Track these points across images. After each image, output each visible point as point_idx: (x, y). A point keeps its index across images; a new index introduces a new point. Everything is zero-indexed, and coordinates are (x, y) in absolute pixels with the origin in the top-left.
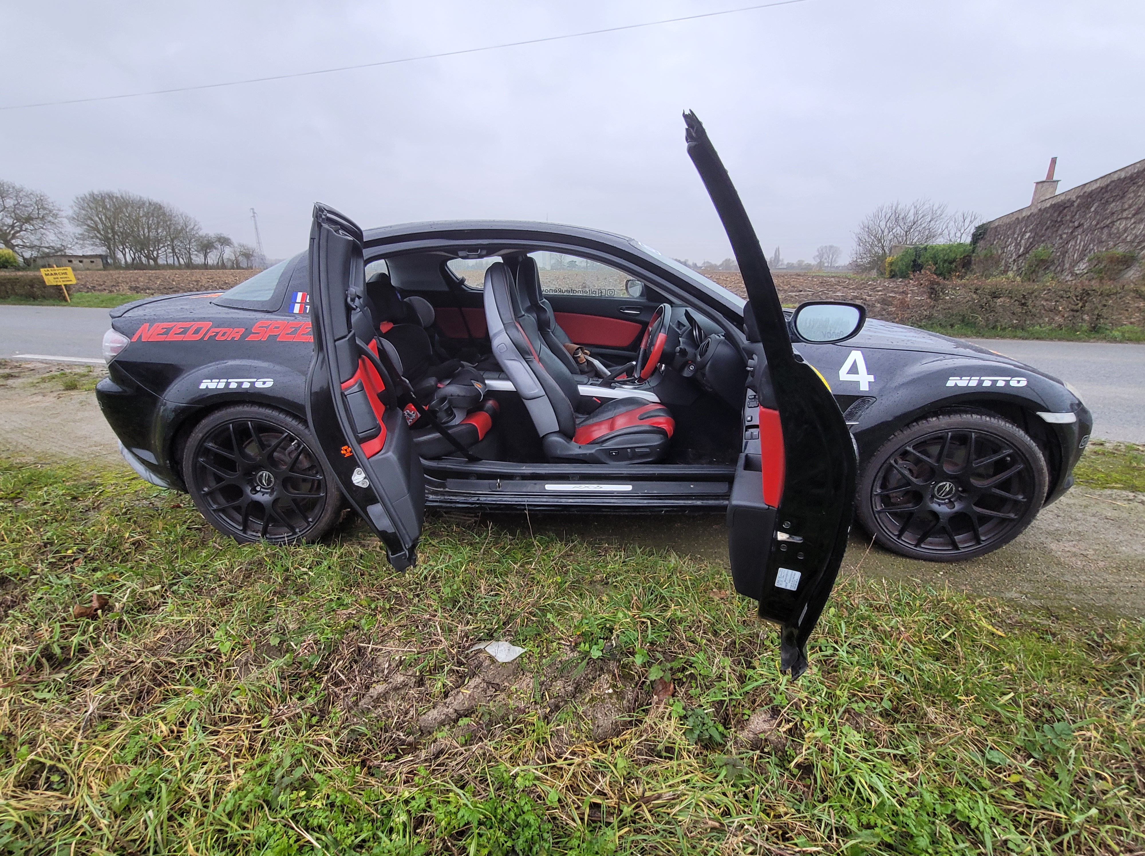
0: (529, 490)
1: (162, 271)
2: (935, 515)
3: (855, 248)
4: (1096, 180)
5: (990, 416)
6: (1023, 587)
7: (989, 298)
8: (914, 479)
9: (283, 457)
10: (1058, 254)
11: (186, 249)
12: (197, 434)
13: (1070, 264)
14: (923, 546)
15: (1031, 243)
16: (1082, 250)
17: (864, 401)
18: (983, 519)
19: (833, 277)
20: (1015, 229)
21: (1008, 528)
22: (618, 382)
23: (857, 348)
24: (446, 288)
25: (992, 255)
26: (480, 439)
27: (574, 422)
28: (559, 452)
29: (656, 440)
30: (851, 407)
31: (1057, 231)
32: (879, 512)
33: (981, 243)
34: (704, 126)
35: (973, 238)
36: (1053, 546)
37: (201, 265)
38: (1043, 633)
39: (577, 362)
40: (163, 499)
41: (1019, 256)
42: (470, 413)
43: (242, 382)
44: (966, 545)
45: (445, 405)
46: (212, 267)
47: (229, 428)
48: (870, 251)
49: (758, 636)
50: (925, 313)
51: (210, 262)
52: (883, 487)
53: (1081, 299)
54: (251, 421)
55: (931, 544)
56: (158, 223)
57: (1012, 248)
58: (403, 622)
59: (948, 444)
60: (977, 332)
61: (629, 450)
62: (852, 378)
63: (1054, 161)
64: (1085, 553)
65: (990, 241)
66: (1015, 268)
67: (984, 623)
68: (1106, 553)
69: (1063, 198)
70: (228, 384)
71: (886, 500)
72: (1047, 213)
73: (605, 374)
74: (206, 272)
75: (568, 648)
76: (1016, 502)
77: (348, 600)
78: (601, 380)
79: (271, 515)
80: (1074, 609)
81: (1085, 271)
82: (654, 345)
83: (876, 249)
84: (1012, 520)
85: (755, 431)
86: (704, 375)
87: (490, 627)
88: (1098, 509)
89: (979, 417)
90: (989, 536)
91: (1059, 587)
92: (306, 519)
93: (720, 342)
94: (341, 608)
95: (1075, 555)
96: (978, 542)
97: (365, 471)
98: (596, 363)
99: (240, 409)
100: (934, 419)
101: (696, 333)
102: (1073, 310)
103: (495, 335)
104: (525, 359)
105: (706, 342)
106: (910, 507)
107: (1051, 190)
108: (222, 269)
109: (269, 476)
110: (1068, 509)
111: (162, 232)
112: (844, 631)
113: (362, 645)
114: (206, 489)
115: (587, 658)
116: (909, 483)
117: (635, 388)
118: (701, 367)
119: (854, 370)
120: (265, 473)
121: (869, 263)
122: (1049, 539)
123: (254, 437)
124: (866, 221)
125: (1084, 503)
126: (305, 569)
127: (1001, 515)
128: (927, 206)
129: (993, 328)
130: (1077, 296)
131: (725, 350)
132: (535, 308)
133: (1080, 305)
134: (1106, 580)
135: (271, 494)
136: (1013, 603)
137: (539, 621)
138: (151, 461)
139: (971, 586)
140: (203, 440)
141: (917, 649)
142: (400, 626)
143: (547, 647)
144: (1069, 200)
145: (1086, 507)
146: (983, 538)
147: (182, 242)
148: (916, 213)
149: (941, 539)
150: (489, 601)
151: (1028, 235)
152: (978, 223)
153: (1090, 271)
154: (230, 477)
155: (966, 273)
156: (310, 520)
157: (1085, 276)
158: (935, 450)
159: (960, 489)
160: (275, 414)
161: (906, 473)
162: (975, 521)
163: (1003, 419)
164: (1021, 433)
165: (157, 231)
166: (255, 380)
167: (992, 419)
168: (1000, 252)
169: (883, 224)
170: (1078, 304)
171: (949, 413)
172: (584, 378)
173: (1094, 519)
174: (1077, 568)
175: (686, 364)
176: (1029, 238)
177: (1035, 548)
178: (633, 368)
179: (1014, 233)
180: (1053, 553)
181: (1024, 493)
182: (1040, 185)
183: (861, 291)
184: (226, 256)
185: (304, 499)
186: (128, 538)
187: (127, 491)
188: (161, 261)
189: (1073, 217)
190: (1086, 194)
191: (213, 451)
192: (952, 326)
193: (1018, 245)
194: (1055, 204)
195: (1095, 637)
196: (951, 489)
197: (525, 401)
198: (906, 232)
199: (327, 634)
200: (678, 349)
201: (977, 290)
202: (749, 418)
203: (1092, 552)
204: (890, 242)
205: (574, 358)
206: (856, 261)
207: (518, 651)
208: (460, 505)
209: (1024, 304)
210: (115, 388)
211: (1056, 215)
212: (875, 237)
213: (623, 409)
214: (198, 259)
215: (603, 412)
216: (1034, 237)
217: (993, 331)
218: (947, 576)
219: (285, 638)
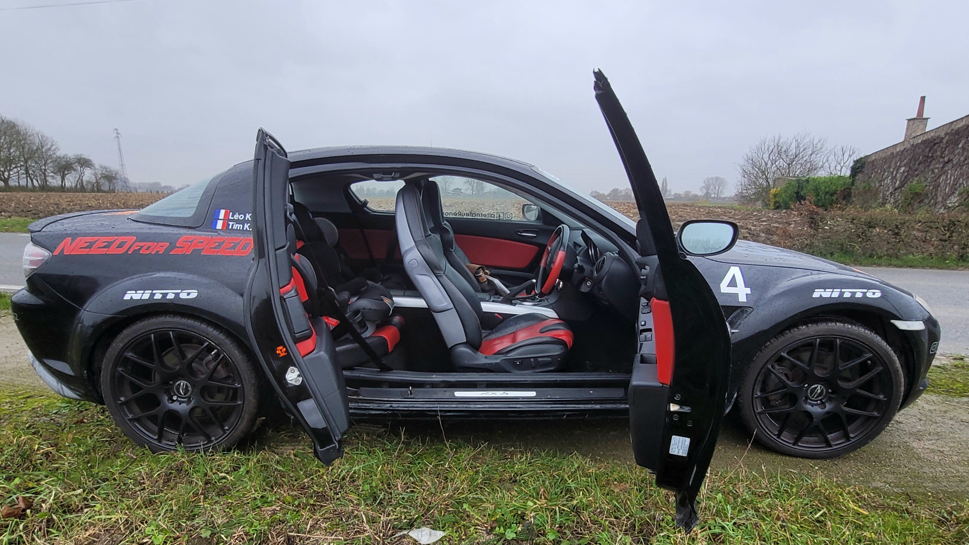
0: (439, 397)
1: (14, 193)
2: (809, 415)
3: (739, 179)
4: (962, 118)
5: (851, 324)
6: (887, 478)
7: (865, 228)
8: (789, 383)
9: (200, 367)
10: (931, 188)
11: (41, 170)
12: (118, 344)
13: (943, 198)
14: (800, 444)
15: (906, 177)
16: (953, 185)
17: (742, 312)
18: (852, 418)
19: (719, 207)
20: (890, 163)
21: (873, 425)
22: (517, 299)
23: (736, 264)
24: (348, 210)
25: (870, 187)
26: (390, 351)
27: (481, 335)
28: (466, 362)
29: (556, 351)
30: (732, 316)
31: (929, 166)
32: (759, 413)
33: (860, 176)
34: (609, 80)
35: (852, 171)
36: (915, 445)
37: (57, 187)
38: (902, 512)
39: (478, 281)
40: (65, 415)
41: (896, 189)
42: (379, 327)
43: (167, 294)
44: (837, 442)
45: (359, 317)
46: (70, 190)
47: (151, 338)
48: (755, 183)
49: (654, 518)
50: (806, 242)
51: (68, 184)
52: (763, 390)
53: (948, 230)
54: (173, 331)
55: (807, 442)
56: (11, 142)
57: (889, 181)
58: (327, 515)
59: (817, 348)
60: (855, 261)
61: (532, 360)
62: (732, 290)
63: (923, 99)
64: (941, 450)
65: (868, 174)
66: (892, 201)
67: (852, 505)
68: (960, 449)
69: (932, 134)
70: (153, 295)
71: (766, 402)
72: (919, 149)
73: (504, 292)
74: (64, 195)
75: (484, 532)
76: (878, 401)
77: (271, 498)
78: (502, 298)
79: (187, 424)
80: (930, 494)
81: (957, 204)
82: (554, 263)
83: (761, 181)
84: (876, 417)
85: (648, 334)
86: (600, 289)
87: (410, 517)
88: (955, 414)
89: (842, 325)
90: (856, 434)
91: (918, 477)
92: (222, 427)
93: (615, 259)
94: (266, 505)
95: (933, 451)
96: (848, 439)
97: (300, 369)
98: (497, 281)
99: (162, 319)
100: (804, 327)
101: (591, 252)
102: (941, 240)
103: (407, 251)
104: (435, 274)
105: (602, 259)
106: (787, 408)
107: (921, 126)
108: (81, 191)
109: (186, 385)
110: (930, 414)
111: (15, 152)
112: (730, 512)
113: (291, 534)
114: (122, 399)
115: (502, 540)
116: (785, 386)
117: (535, 305)
118: (597, 283)
119: (733, 283)
120: (183, 383)
121: (754, 194)
122: (912, 439)
123: (175, 346)
124: (750, 154)
125: (944, 409)
126: (223, 474)
127: (865, 413)
128: (807, 140)
129: (870, 257)
130: (944, 227)
131: (619, 267)
132: (438, 228)
133: (948, 235)
134: (958, 471)
135: (189, 402)
136: (878, 491)
137: (455, 512)
138: (66, 372)
139: (842, 478)
140: (124, 349)
141: (793, 526)
142: (325, 518)
143: (465, 532)
144: (938, 137)
145: (945, 412)
146: (852, 436)
147: (36, 163)
148: (798, 147)
149: (816, 438)
150: (406, 497)
151: (902, 169)
152: (856, 157)
153: (961, 204)
154: (146, 387)
155: (846, 205)
156: (226, 428)
157: (957, 209)
158: (806, 356)
159: (830, 391)
160: (197, 324)
161: (784, 378)
162: (844, 418)
163: (863, 327)
164: (878, 339)
165: (9, 151)
166: (180, 291)
167: (854, 327)
168: (877, 185)
169: (766, 156)
170: (945, 234)
171: (816, 322)
172: (486, 296)
173: (951, 422)
174: (934, 462)
175: (583, 280)
176: (904, 172)
177: (899, 447)
178: (533, 286)
179: (890, 167)
180: (915, 450)
181: (884, 393)
182: (911, 122)
183: (747, 221)
184: (85, 178)
185: (221, 407)
186: (38, 450)
187: (24, 409)
188: (12, 183)
189: (942, 153)
190: (954, 131)
191: (132, 360)
192: (832, 254)
193: (894, 178)
194: (925, 141)
195: (945, 515)
196: (822, 391)
197: (433, 313)
198: (789, 165)
199: (256, 527)
200: (576, 265)
201: (853, 220)
202: (643, 323)
203: (948, 449)
204: (774, 173)
205: (475, 276)
206: (741, 193)
207: (440, 534)
208: (373, 412)
209: (897, 234)
210: (33, 300)
211: (927, 150)
212: (759, 169)
213: (524, 324)
214: (54, 181)
215: (506, 327)
216: (908, 171)
217: (870, 260)
218: (822, 470)
219: (215, 531)
